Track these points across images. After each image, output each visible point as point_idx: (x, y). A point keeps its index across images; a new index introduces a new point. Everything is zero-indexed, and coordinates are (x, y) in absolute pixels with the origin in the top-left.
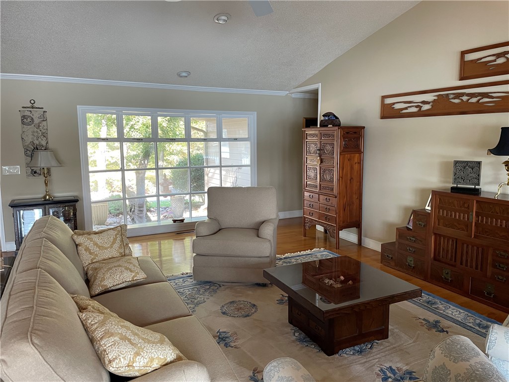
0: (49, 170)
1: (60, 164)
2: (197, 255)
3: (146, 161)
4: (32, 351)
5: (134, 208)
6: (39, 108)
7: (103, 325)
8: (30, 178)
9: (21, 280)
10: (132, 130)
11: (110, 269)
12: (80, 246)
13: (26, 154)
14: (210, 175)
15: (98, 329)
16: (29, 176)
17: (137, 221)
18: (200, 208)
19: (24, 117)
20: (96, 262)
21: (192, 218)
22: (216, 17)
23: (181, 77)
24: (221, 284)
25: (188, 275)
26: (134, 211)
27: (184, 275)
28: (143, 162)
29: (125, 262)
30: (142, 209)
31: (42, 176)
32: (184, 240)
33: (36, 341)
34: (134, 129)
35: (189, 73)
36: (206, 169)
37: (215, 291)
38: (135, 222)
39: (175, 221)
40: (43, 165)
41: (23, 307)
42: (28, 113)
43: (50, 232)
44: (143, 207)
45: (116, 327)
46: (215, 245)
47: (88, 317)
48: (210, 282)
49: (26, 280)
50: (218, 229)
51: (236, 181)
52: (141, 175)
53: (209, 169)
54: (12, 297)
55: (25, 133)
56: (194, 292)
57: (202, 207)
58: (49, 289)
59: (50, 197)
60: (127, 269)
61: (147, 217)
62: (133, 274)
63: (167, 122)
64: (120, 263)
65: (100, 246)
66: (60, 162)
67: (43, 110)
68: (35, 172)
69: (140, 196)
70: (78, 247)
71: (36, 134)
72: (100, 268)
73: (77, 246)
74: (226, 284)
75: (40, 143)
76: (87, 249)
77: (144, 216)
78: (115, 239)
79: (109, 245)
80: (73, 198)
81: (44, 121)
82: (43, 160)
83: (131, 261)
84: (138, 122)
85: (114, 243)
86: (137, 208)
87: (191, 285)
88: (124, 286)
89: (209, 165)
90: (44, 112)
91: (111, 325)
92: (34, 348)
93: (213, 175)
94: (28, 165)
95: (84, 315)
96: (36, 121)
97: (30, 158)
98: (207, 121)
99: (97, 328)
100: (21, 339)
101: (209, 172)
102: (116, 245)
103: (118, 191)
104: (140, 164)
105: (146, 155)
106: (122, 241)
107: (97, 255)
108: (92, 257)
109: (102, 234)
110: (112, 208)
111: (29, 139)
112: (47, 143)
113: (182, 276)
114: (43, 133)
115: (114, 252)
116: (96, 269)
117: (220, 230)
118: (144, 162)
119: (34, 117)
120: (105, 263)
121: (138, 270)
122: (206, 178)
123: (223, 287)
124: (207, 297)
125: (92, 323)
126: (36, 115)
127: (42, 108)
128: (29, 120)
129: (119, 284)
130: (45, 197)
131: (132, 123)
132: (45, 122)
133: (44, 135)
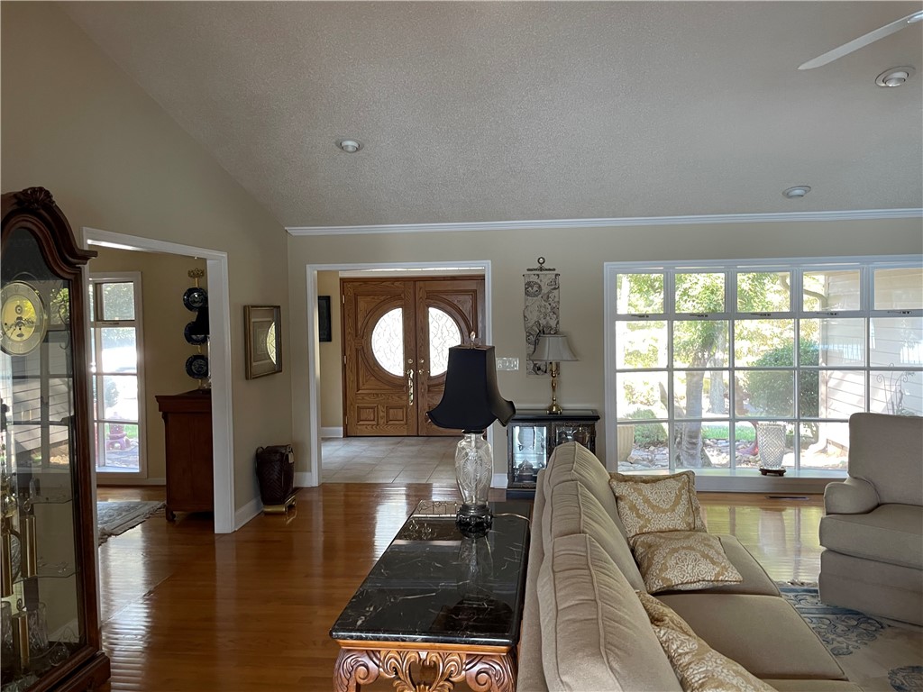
0: (558, 365)
1: (575, 356)
2: (830, 550)
3: (706, 354)
4: (611, 681)
5: (681, 438)
6: (550, 270)
7: (700, 660)
8: (532, 376)
9: (563, 548)
10: (685, 298)
11: (675, 550)
12: (621, 500)
13: (528, 340)
14: (832, 383)
15: (692, 665)
16: (530, 373)
17: (685, 463)
18: (807, 448)
19: (529, 284)
20: (648, 533)
21: (799, 469)
22: (882, 77)
23: (791, 197)
24: (885, 622)
25: (805, 588)
26: (680, 443)
27: (796, 587)
28: (700, 354)
29: (701, 542)
30: (694, 441)
31: (548, 375)
32: (783, 513)
33: (615, 665)
34: (688, 296)
35: (808, 188)
36: (824, 371)
37: (872, 636)
38: (682, 464)
39: (765, 472)
40: (551, 359)
41: (582, 597)
42: (535, 279)
43: (582, 472)
44: (696, 437)
45: (725, 671)
46: (872, 536)
47: (671, 637)
48: (858, 613)
49: (572, 550)
50: (876, 504)
51: (901, 399)
52: (695, 379)
53: (829, 372)
54: (558, 575)
55: (529, 308)
56: (824, 626)
57: (811, 447)
58: (608, 573)
59: (558, 409)
60: (706, 556)
61: (705, 457)
62: (718, 569)
63: (750, 281)
64: (691, 542)
65: (654, 506)
66: (575, 355)
67: (556, 272)
68: (539, 369)
69: (692, 418)
70: (619, 501)
71: (543, 310)
72: (658, 546)
73: (617, 499)
74: (896, 624)
75: (547, 323)
76: (633, 508)
77: (699, 455)
78: (678, 497)
79: (668, 507)
80: (590, 413)
81: (555, 289)
82: (551, 350)
83: (710, 543)
84: (696, 283)
85: (676, 503)
86: (685, 438)
87: (814, 611)
88: (700, 587)
89: (830, 365)
90: (557, 275)
91: (715, 664)
92: (612, 676)
93: (839, 384)
94: (530, 357)
95: (662, 632)
96: (545, 289)
97: (533, 347)
98: (828, 275)
99: (690, 664)
100: (593, 655)
101: (830, 377)
102: (681, 509)
103: (641, 403)
104: (694, 359)
105: (708, 342)
106: (690, 501)
107: (648, 521)
108: (642, 522)
109: (657, 485)
110: (638, 432)
111: (533, 317)
112: (558, 323)
113: (793, 587)
114: (553, 308)
115: (676, 520)
116: (650, 546)
117: (878, 505)
118: (703, 355)
119: (542, 284)
120: (664, 538)
121: (726, 563)
122: (822, 389)
123: (888, 630)
124: (855, 643)
125: (680, 651)
126: (546, 279)
127: (554, 270)
128: (535, 289)
129: (691, 583)
130: (551, 408)
131: (685, 286)
132: (556, 291)
133: (555, 311)
